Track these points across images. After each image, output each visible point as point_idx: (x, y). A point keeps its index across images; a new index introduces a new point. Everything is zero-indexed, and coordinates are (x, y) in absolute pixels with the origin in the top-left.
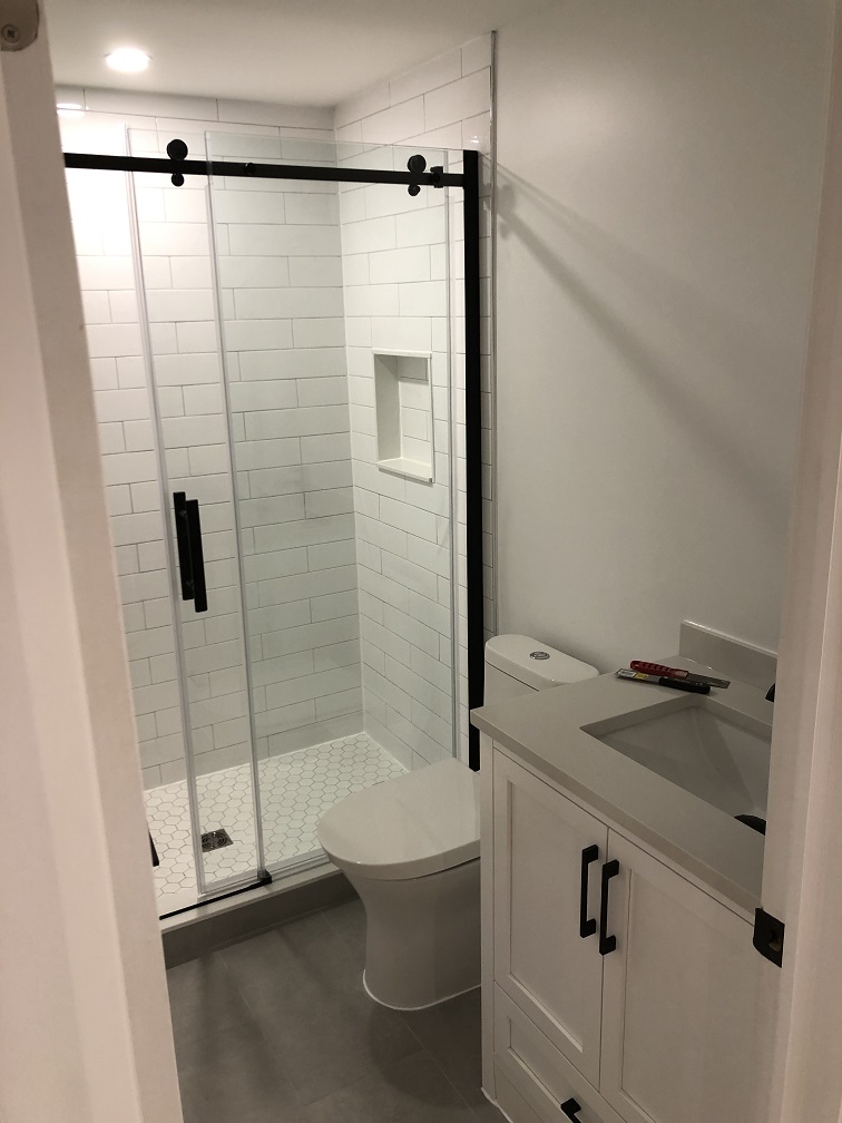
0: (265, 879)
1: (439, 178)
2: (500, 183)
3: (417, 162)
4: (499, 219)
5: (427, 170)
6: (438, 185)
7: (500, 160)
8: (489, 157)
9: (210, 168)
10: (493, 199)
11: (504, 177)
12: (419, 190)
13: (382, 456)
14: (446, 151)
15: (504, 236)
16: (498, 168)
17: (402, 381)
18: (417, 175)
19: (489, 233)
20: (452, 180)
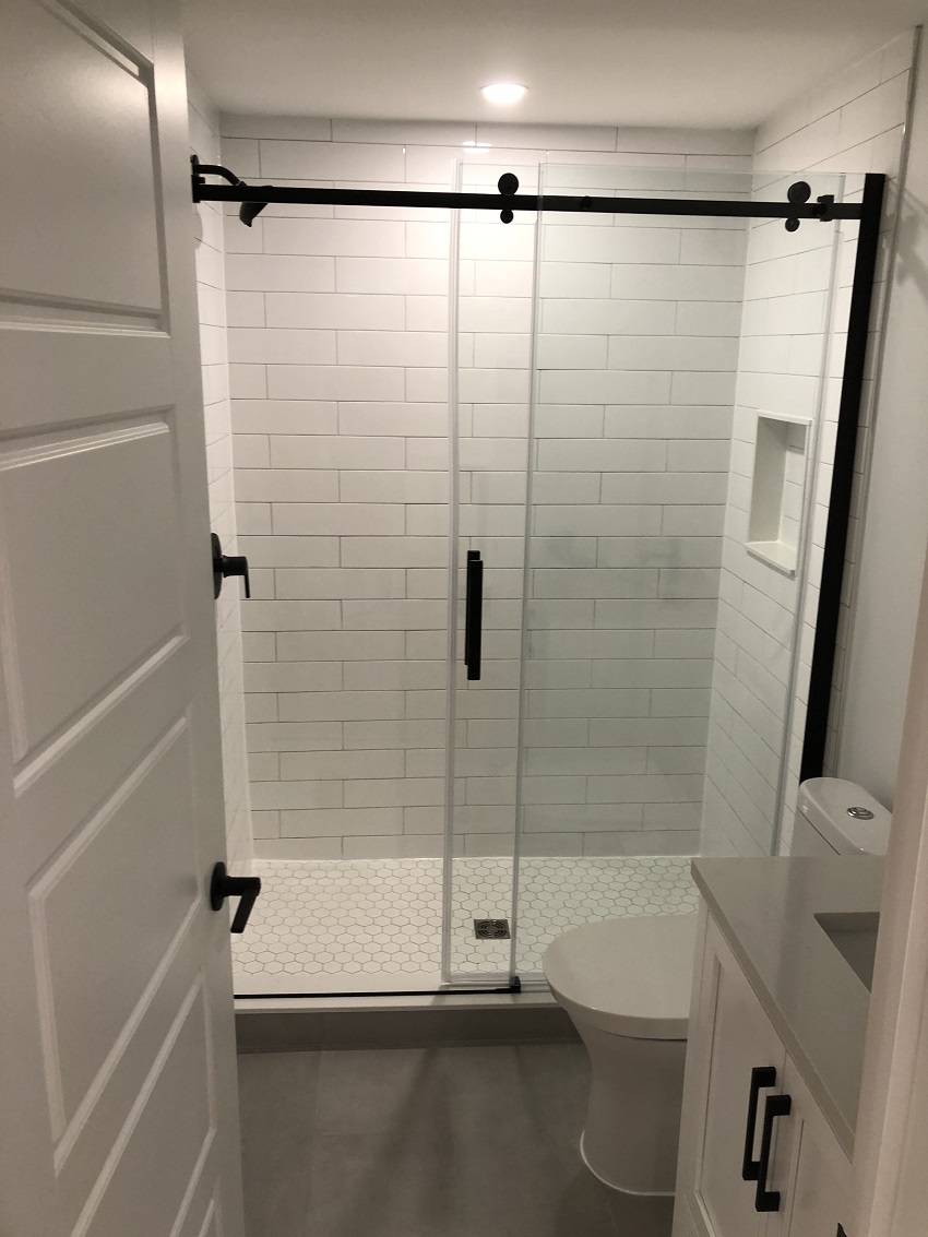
0: (515, 987)
1: (828, 210)
2: (905, 213)
3: (800, 190)
4: (898, 259)
5: (812, 200)
6: (826, 219)
7: (908, 185)
8: (896, 181)
9: (540, 204)
10: (895, 236)
11: (911, 208)
12: (798, 223)
13: (752, 538)
14: (843, 177)
15: (901, 280)
16: (906, 196)
17: (790, 450)
18: (798, 207)
19: (884, 276)
20: (845, 211)
